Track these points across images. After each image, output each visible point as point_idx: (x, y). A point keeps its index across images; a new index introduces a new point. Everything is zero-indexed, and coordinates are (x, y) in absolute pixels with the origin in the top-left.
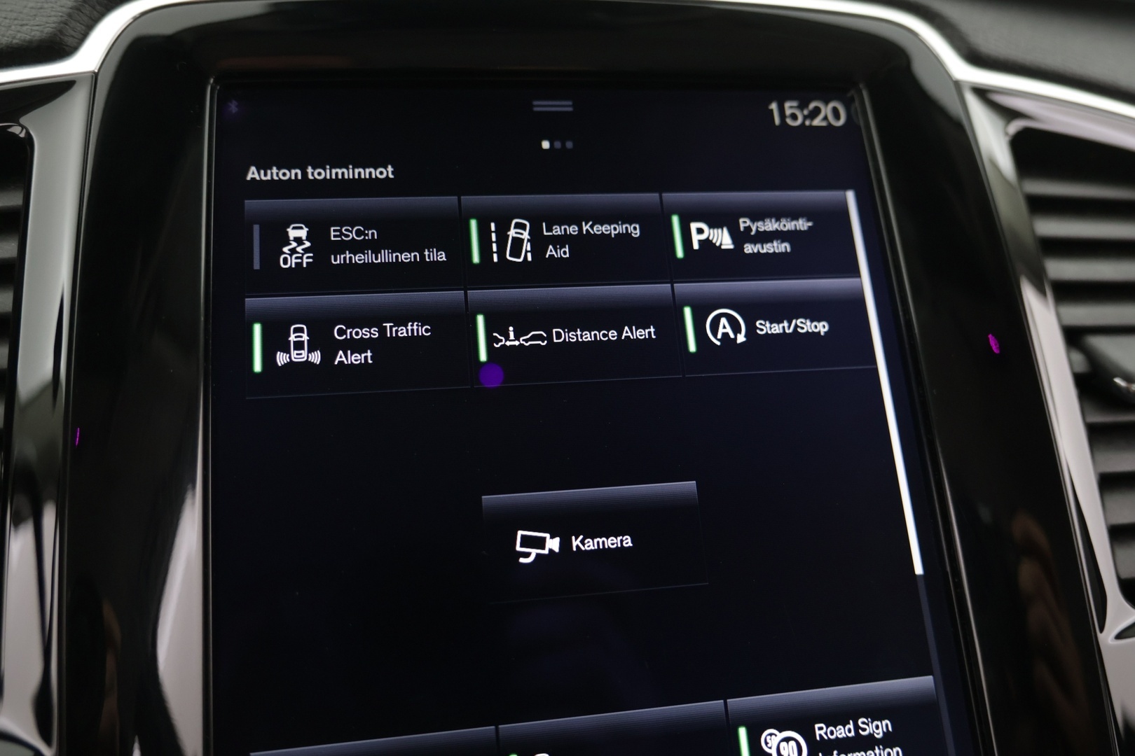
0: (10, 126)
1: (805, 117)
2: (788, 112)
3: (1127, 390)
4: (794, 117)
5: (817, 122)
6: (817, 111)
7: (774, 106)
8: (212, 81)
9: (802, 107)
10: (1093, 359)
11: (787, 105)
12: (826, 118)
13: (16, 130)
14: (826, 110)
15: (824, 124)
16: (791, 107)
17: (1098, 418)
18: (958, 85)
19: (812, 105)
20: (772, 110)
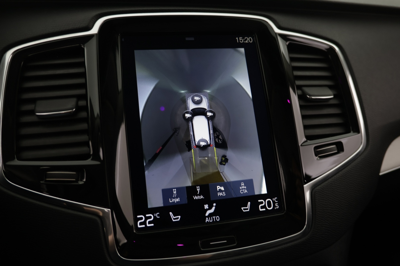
0: (82, 45)
1: (244, 41)
2: (240, 40)
3: (310, 98)
4: (241, 41)
5: (246, 42)
6: (246, 39)
7: (237, 38)
8: (119, 35)
9: (243, 39)
10: (303, 91)
11: (240, 38)
12: (248, 41)
13: (83, 46)
14: (248, 39)
15: (248, 42)
16: (241, 39)
17: (303, 104)
18: (276, 33)
19: (245, 38)
20: (237, 39)
